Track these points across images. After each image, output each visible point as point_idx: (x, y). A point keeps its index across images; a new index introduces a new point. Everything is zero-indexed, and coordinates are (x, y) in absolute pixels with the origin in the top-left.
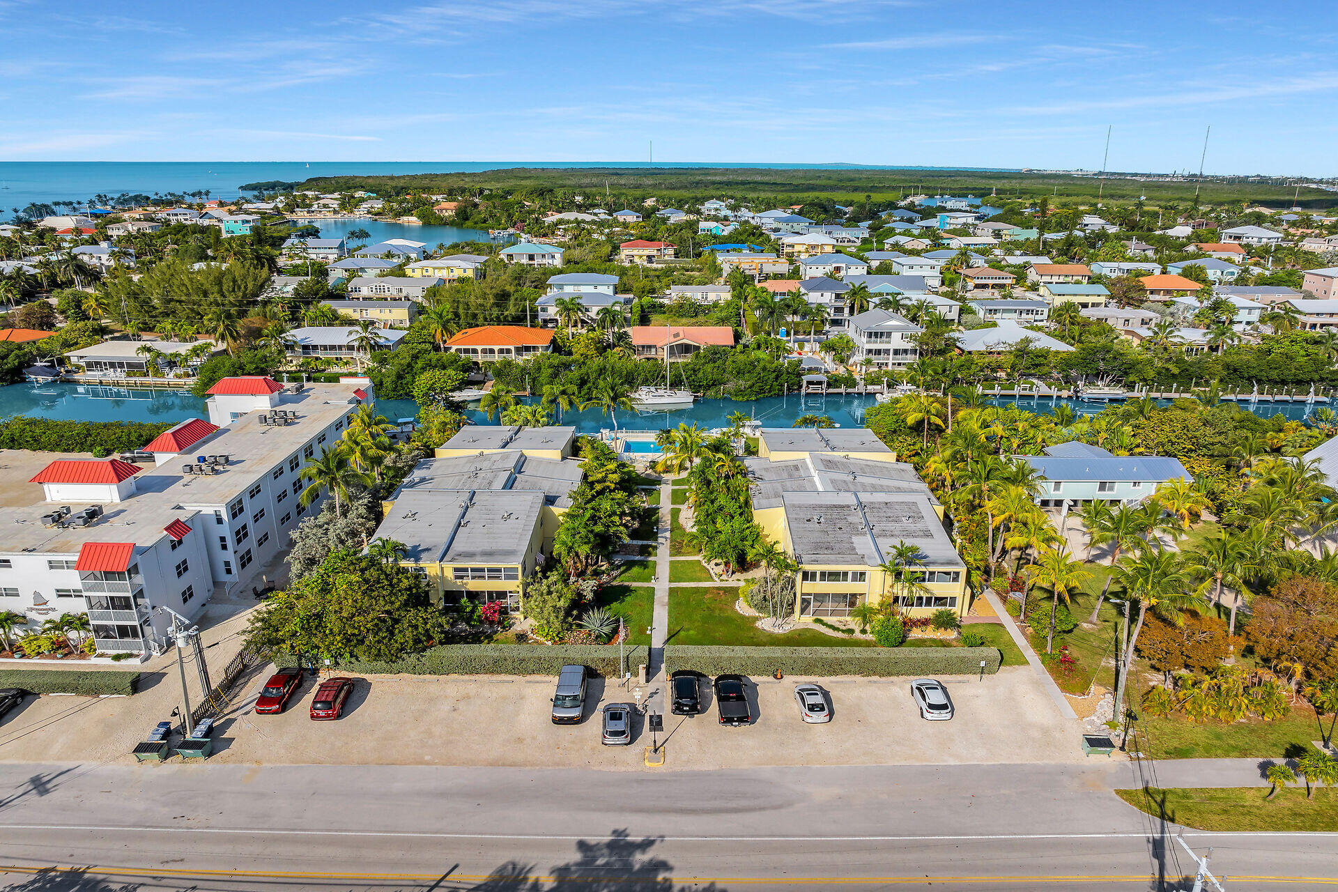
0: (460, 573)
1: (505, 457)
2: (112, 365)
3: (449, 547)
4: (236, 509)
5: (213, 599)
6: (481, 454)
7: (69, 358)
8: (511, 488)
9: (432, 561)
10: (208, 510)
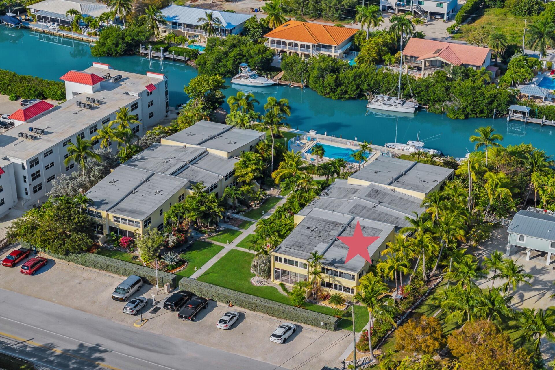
0: (116, 219)
1: (196, 150)
2: (53, 20)
3: (117, 204)
4: (34, 162)
5: (16, 207)
6: (185, 146)
7: (29, 9)
8: (176, 176)
9: (103, 210)
10: (18, 161)
